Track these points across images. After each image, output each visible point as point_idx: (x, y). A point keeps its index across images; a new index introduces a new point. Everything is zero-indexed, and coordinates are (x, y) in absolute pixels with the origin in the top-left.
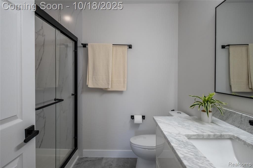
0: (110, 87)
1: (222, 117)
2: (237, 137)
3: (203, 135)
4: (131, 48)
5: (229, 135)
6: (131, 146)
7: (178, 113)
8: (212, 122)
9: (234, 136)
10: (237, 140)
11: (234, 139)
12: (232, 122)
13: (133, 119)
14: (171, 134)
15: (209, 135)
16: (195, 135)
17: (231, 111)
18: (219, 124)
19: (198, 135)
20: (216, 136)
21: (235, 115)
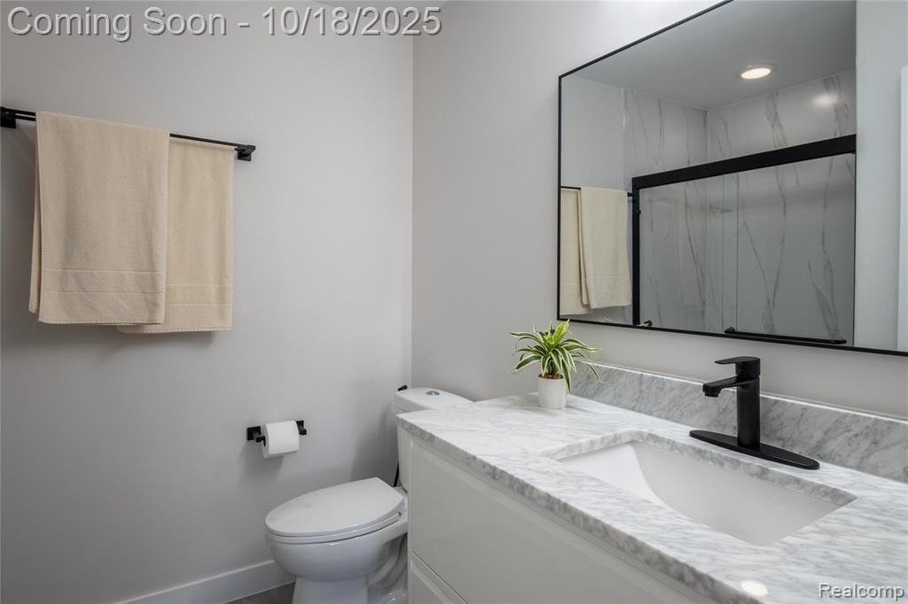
0: (160, 318)
1: (581, 389)
2: (650, 434)
3: (579, 445)
4: (250, 160)
5: (630, 433)
6: (272, 543)
7: (430, 393)
8: (568, 406)
9: (640, 434)
10: (651, 443)
11: (641, 441)
12: (615, 399)
13: (259, 440)
14: (507, 459)
15: (592, 443)
16: (563, 450)
17: (611, 370)
18: (586, 409)
19: (570, 448)
20: (606, 442)
21: (622, 379)
